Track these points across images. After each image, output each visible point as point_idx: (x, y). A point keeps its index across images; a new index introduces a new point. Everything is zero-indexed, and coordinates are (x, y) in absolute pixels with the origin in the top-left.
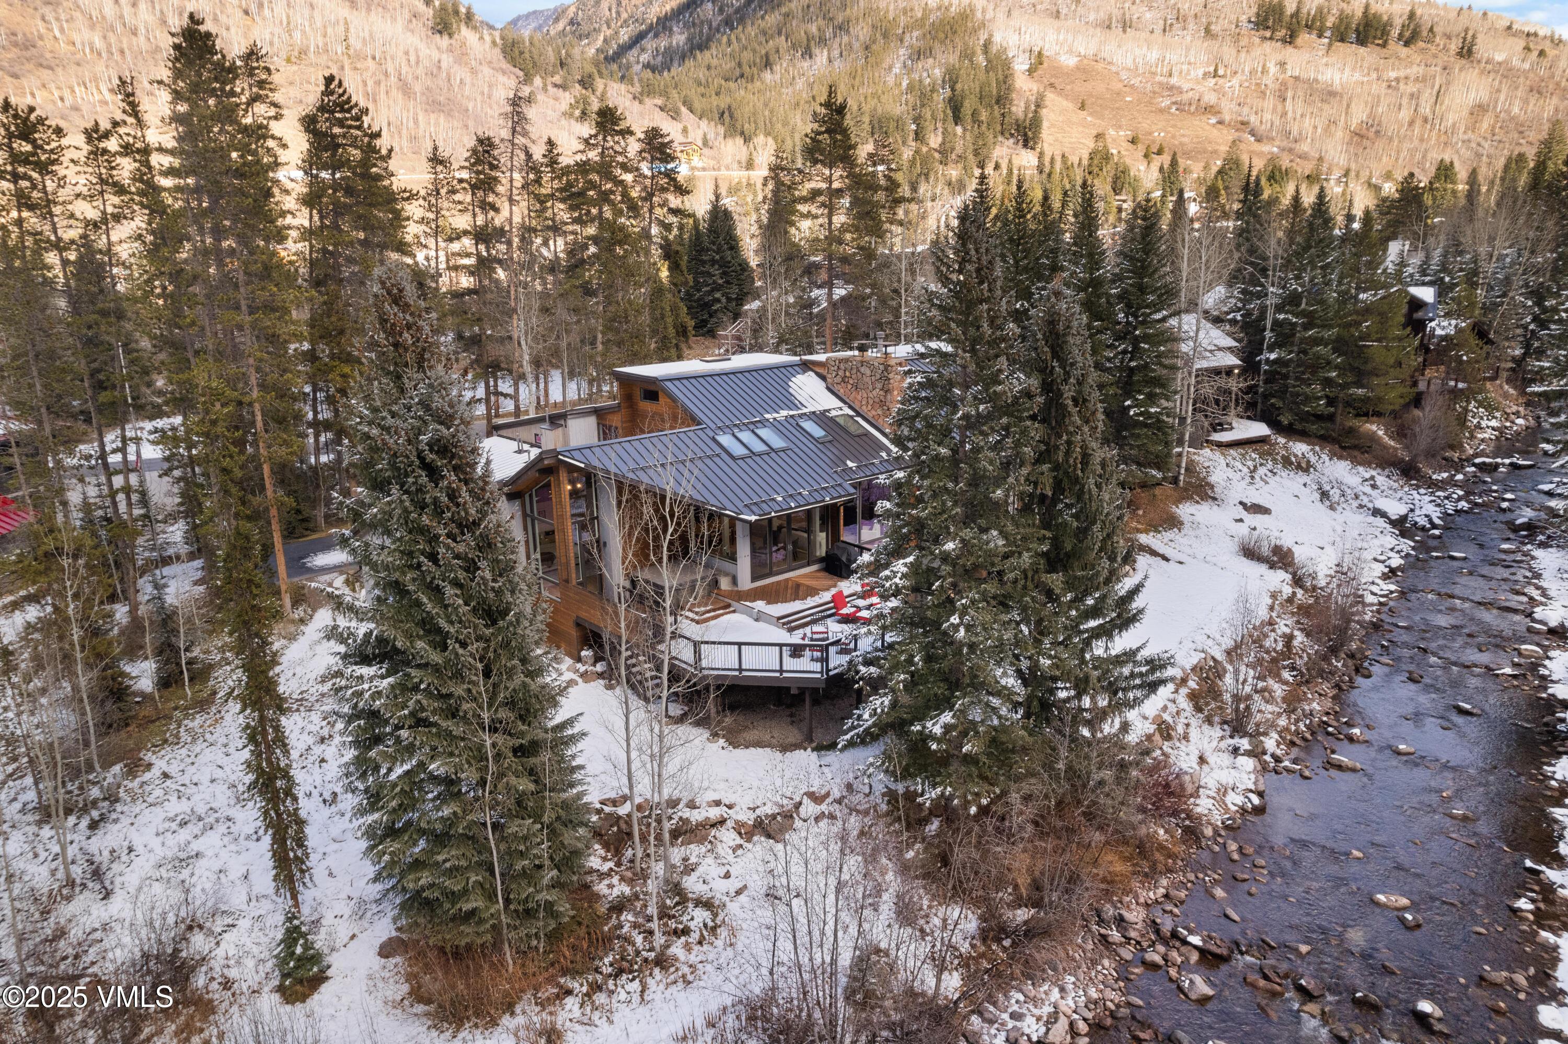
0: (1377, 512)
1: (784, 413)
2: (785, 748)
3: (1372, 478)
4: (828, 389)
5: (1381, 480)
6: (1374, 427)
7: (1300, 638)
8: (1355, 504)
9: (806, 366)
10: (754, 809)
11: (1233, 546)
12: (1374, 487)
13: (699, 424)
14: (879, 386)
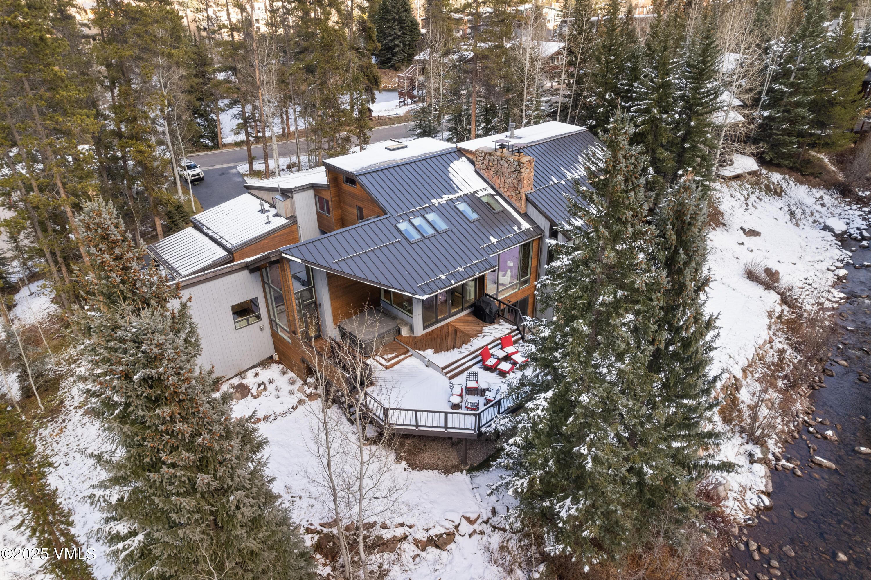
0: (826, 228)
1: (446, 197)
2: (448, 470)
3: (822, 197)
4: (476, 171)
5: (827, 199)
6: (822, 156)
7: (789, 352)
8: (811, 220)
9: (461, 153)
10: (427, 530)
11: (739, 269)
12: (823, 205)
13: (385, 214)
14: (514, 176)
